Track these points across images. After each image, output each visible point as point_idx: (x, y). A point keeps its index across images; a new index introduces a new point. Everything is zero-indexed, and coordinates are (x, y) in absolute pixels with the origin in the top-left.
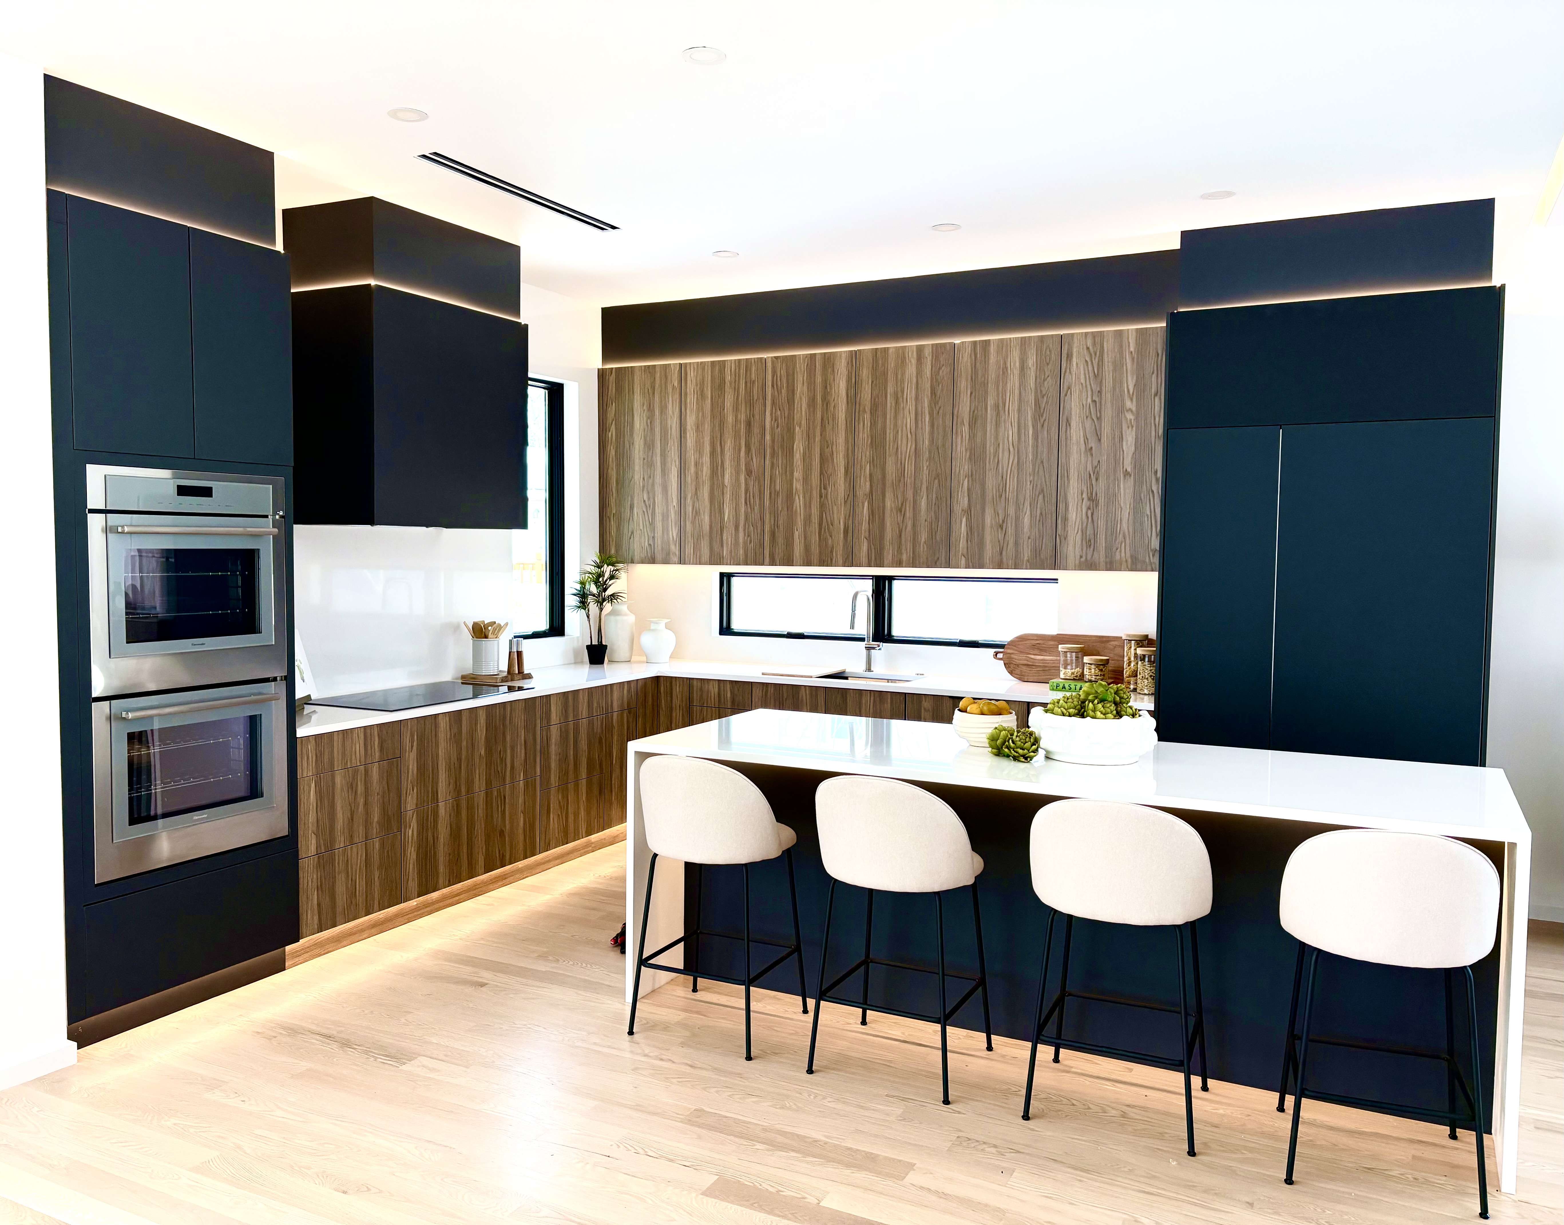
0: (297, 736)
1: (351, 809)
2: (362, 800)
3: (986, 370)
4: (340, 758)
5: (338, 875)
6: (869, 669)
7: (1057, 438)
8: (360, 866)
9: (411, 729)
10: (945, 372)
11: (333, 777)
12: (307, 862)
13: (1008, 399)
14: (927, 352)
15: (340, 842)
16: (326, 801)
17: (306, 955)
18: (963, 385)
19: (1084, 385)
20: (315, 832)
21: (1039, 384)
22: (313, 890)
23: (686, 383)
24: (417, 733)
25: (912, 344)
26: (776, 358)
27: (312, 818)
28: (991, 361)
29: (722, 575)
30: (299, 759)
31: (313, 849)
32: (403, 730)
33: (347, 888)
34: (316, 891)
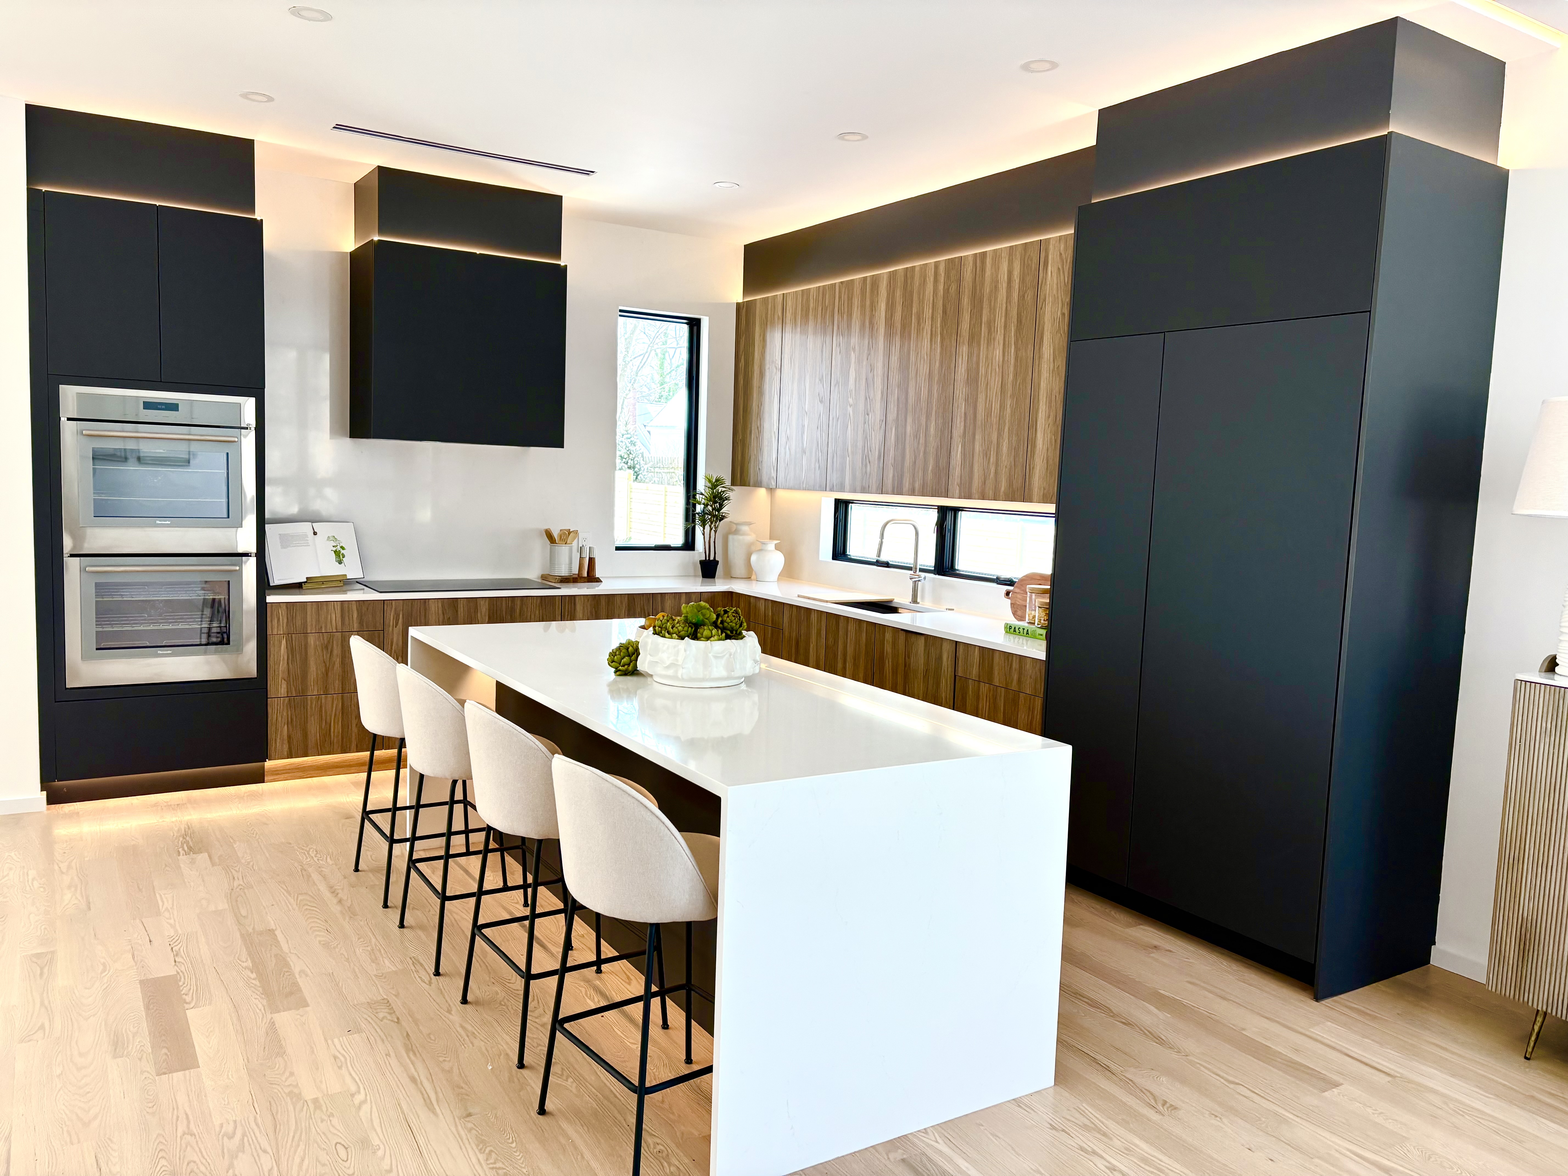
0: (267, 601)
1: (326, 666)
2: (338, 660)
3: (982, 284)
4: (314, 623)
5: (311, 717)
6: (915, 601)
7: (1032, 356)
8: (335, 712)
9: (395, 609)
10: (953, 288)
11: (306, 638)
12: (276, 702)
13: (997, 315)
14: (942, 268)
15: (313, 690)
16: (298, 656)
17: (286, 775)
18: (966, 301)
19: (1056, 296)
20: (286, 679)
21: (1022, 297)
22: (283, 724)
23: (786, 312)
24: (403, 612)
25: (931, 261)
26: (842, 283)
27: (283, 666)
28: (987, 275)
29: (838, 502)
30: (268, 619)
31: (283, 690)
32: (387, 610)
33: (320, 727)
34: (286, 726)
